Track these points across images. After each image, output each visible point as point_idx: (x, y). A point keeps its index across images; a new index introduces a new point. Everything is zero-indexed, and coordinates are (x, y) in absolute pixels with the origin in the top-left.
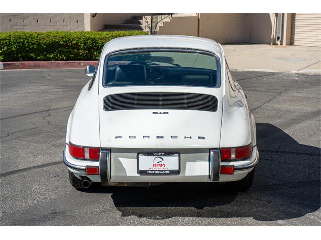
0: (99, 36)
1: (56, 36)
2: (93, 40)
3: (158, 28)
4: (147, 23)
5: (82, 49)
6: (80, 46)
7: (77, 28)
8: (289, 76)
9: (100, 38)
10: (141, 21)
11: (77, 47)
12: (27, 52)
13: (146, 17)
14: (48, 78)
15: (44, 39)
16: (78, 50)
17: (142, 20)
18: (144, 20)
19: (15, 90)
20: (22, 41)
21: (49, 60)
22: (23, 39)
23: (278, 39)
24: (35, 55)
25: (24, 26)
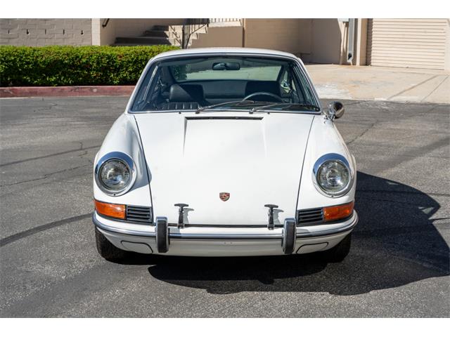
0: (117, 53)
1: (59, 53)
2: (109, 57)
3: (191, 41)
4: (176, 35)
5: (94, 70)
6: (91, 66)
7: (83, 41)
8: (375, 104)
9: (118, 55)
10: (167, 33)
11: (87, 66)
12: (20, 73)
13: (173, 27)
14: (57, 107)
15: (42, 56)
16: (89, 70)
17: (168, 30)
18: (170, 30)
19: (21, 123)
20: (13, 58)
21: (49, 84)
22: (14, 56)
23: (350, 56)
24: (31, 78)
25: (10, 39)
